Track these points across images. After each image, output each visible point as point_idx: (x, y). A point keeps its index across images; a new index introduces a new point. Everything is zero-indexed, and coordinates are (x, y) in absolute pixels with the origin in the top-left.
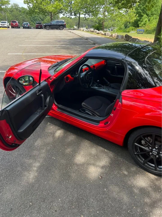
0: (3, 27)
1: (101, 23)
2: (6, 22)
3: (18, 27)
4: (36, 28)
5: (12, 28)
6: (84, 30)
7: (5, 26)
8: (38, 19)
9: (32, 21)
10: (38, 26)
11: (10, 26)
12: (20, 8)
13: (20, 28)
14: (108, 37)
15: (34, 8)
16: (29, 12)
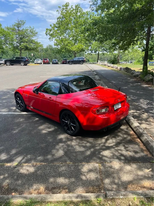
0: (37, 64)
1: (116, 58)
2: (40, 59)
3: (49, 63)
4: (63, 64)
5: (44, 64)
6: (100, 64)
7: (39, 62)
8: (67, 56)
9: (62, 58)
10: (64, 62)
11: (43, 63)
12: (53, 48)
13: (50, 64)
14: (115, 69)
15: (62, 49)
16: (58, 51)
